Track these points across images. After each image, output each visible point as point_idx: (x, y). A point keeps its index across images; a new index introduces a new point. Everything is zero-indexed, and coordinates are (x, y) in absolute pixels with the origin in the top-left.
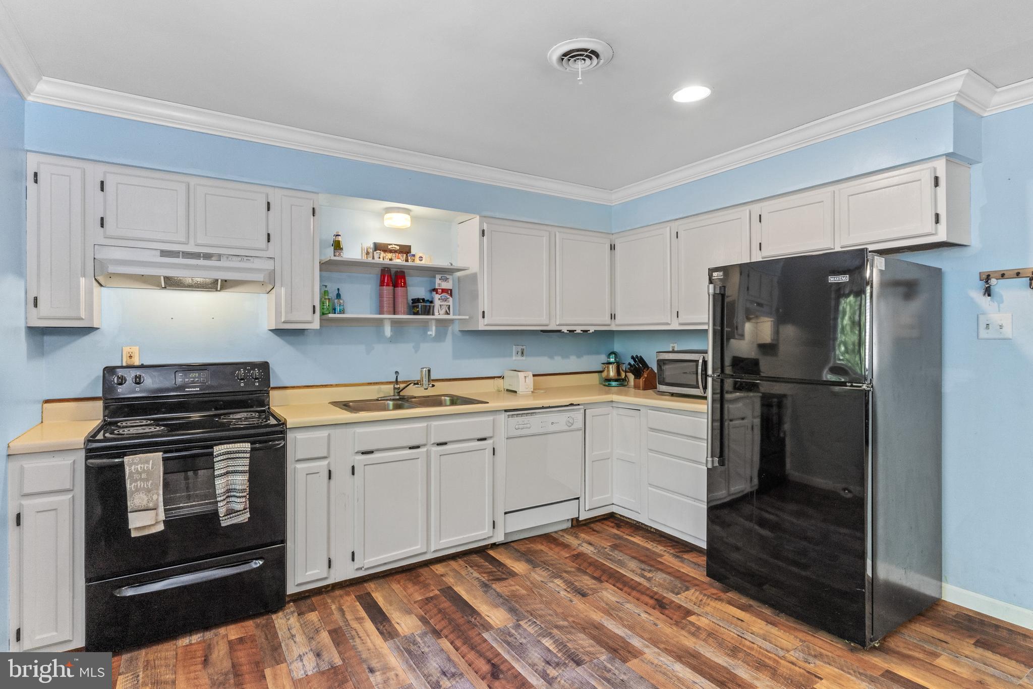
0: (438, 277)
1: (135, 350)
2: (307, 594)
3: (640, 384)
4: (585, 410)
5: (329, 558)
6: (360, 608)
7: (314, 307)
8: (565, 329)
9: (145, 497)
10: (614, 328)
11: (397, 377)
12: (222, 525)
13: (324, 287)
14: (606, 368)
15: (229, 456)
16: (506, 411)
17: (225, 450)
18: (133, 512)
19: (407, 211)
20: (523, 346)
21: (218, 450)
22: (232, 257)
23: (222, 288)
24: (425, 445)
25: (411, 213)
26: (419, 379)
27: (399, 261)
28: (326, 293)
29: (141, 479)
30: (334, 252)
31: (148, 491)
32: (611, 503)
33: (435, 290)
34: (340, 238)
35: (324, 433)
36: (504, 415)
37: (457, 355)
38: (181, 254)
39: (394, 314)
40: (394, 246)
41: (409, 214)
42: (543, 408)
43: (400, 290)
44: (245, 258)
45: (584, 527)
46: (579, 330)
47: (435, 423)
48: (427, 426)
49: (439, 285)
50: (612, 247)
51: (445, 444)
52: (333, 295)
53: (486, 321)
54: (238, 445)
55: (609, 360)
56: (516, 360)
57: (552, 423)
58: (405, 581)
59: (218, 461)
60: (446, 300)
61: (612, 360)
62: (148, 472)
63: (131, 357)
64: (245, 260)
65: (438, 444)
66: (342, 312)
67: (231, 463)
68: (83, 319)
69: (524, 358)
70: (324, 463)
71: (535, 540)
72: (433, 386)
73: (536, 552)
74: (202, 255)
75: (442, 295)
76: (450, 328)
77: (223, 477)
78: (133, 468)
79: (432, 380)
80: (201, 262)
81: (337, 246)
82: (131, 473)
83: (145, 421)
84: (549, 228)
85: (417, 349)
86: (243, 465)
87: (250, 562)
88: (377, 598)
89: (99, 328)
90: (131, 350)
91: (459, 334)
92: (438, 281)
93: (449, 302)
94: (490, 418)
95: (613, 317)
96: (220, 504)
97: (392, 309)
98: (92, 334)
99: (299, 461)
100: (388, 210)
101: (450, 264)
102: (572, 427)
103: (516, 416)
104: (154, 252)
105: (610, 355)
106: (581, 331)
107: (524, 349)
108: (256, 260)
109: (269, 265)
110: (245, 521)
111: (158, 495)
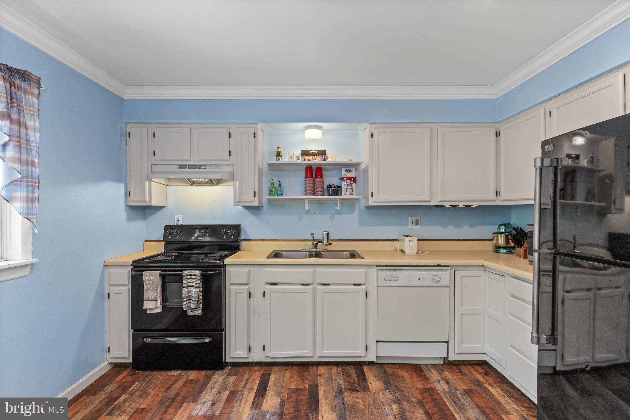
0: (344, 169)
1: (180, 217)
2: (241, 364)
3: (521, 252)
4: (454, 271)
5: (249, 346)
6: (257, 382)
7: (255, 192)
8: (447, 205)
9: (150, 293)
10: (499, 203)
11: (313, 236)
12: (188, 315)
13: (272, 180)
14: (495, 238)
15: (189, 277)
16: (377, 266)
17: (188, 274)
18: (146, 300)
19: (319, 128)
20: (417, 217)
21: (185, 273)
22: (211, 166)
23: (217, 184)
24: (312, 284)
25: (322, 129)
26: (322, 239)
27: (317, 160)
28: (273, 183)
29: (149, 284)
30: (276, 158)
31: (152, 290)
32: (484, 352)
33: (342, 179)
34: (280, 150)
35: (246, 269)
36: (375, 269)
37: (361, 224)
38: (188, 166)
39: (314, 196)
40: (314, 151)
41: (321, 130)
42: (410, 266)
43: (318, 180)
44: (218, 166)
45: (454, 367)
46: (461, 205)
47: (319, 270)
48: (314, 271)
49: (345, 175)
50: (497, 134)
51: (328, 285)
52: (277, 185)
53: (374, 199)
54: (195, 271)
55: (499, 230)
56: (411, 228)
57: (419, 279)
58: (296, 372)
59: (185, 279)
60: (350, 185)
61: (502, 230)
62: (153, 281)
63: (178, 220)
64: (218, 167)
65: (323, 284)
66: (282, 195)
67: (190, 281)
68: (147, 202)
69: (418, 227)
70: (246, 287)
71: (405, 367)
72: (330, 244)
73: (398, 377)
74: (197, 166)
75: (347, 182)
76: (357, 205)
77: (186, 288)
78: (146, 278)
79: (330, 240)
80: (197, 170)
81: (279, 155)
82: (145, 280)
83: (175, 254)
84: (431, 125)
85: (332, 219)
86: (196, 283)
87: (205, 338)
88: (272, 378)
89: (165, 206)
90: (178, 217)
91: (364, 209)
92: (344, 172)
93: (352, 186)
94: (363, 270)
95: (497, 193)
96: (184, 303)
97: (312, 193)
98: (163, 209)
99: (231, 284)
100: (307, 128)
101: (350, 160)
102: (438, 284)
103: (385, 270)
104: (176, 166)
105: (500, 226)
106: (464, 206)
107: (418, 220)
108: (224, 167)
109: (230, 169)
110: (199, 315)
111: (157, 293)
